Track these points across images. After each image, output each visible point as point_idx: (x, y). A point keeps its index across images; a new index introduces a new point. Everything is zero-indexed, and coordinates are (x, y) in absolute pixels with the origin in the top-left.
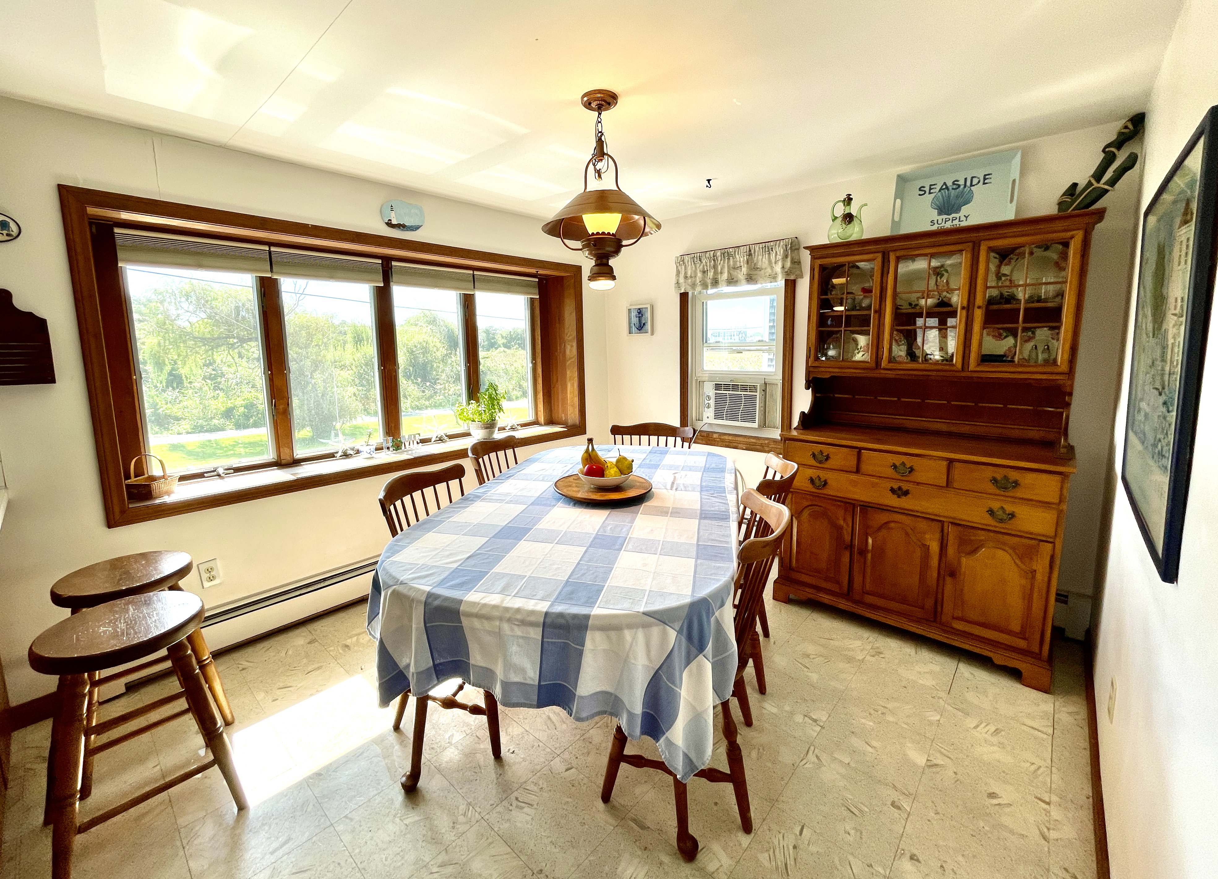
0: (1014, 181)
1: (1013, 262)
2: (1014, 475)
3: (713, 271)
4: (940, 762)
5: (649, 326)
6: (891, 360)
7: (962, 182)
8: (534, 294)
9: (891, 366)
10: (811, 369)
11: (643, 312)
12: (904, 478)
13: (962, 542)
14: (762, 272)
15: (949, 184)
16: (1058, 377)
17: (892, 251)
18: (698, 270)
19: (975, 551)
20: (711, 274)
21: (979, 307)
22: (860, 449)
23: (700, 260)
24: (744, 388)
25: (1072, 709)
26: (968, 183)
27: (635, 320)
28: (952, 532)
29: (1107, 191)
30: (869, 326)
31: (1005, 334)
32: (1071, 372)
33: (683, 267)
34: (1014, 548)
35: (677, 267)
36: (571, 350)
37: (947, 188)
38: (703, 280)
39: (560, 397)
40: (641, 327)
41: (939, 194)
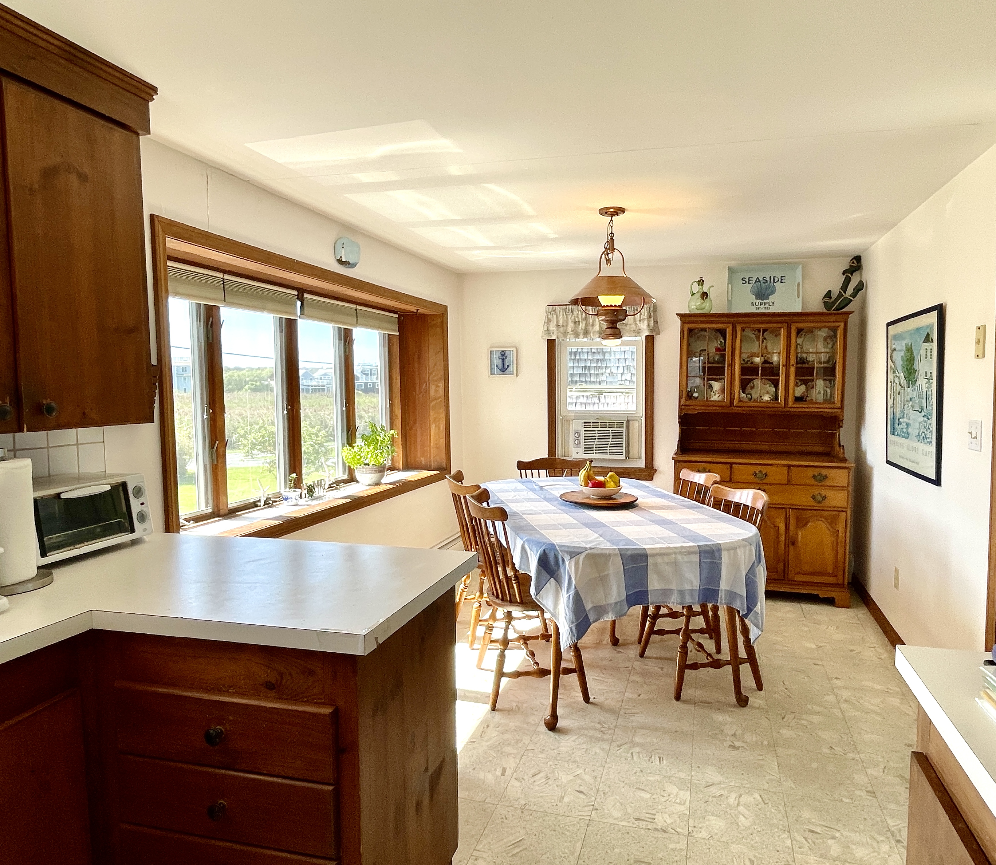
0: (798, 284)
1: (803, 336)
2: (824, 472)
3: (584, 322)
4: (822, 645)
5: (513, 368)
6: (740, 401)
7: (768, 279)
8: (394, 330)
9: (741, 404)
10: (683, 407)
11: (506, 355)
12: (761, 482)
13: (798, 519)
14: (628, 327)
15: (761, 279)
16: (836, 410)
17: (738, 323)
18: (570, 320)
19: (806, 524)
20: (582, 325)
21: (793, 365)
22: (731, 464)
23: (572, 311)
24: (611, 425)
25: (863, 612)
26: (772, 281)
27: (497, 361)
28: (792, 514)
29: (851, 300)
30: (724, 375)
31: (799, 383)
32: (842, 408)
33: (555, 316)
34: (826, 519)
35: (548, 315)
36: (436, 391)
37: (759, 281)
38: (575, 329)
39: (419, 440)
40: (504, 369)
41: (755, 285)
